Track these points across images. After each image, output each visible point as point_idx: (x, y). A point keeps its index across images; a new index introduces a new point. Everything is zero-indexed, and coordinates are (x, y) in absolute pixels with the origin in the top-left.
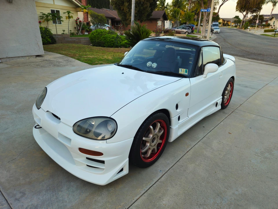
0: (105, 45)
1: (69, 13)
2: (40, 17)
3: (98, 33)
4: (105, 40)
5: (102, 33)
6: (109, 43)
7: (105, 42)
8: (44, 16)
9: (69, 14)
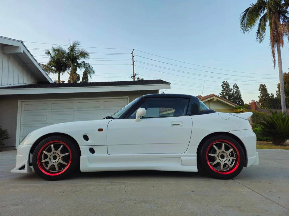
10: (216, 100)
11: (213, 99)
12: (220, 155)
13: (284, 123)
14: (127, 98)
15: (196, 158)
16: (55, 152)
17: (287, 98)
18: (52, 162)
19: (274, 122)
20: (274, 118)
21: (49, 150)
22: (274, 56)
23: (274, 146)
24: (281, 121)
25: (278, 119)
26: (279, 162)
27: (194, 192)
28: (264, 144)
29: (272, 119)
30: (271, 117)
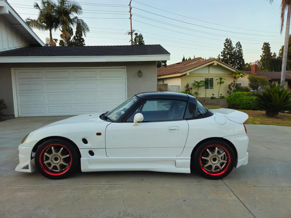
0: (239, 107)
1: (221, 79)
2: (193, 84)
3: (235, 95)
4: (240, 102)
5: (240, 95)
6: (245, 105)
7: (240, 104)
8: (196, 83)
9: (221, 80)
10: (216, 65)
11: (213, 63)
12: (212, 158)
13: (280, 97)
14: (125, 68)
15: (190, 161)
16: (56, 154)
17: (289, 61)
18: (54, 163)
19: (271, 95)
20: (271, 91)
21: (50, 152)
22: (283, 21)
23: (266, 119)
24: (277, 94)
25: (275, 92)
26: (268, 148)
27: (185, 201)
28: (258, 115)
29: (269, 92)
30: (268, 90)
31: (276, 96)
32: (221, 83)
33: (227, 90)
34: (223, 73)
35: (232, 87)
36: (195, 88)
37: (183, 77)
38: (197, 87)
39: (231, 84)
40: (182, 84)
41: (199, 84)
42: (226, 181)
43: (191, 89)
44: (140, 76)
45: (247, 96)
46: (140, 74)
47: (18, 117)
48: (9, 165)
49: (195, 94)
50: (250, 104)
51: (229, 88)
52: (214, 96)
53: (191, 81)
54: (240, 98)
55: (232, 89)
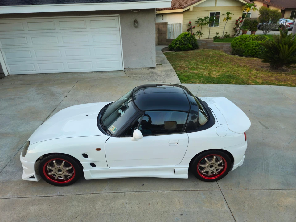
0: (243, 54)
1: (228, 13)
2: (196, 22)
3: (241, 39)
4: (246, 47)
5: (247, 39)
6: (250, 51)
7: (245, 50)
8: (200, 21)
9: (228, 15)
12: (209, 166)
13: (289, 49)
14: (118, 16)
15: (188, 169)
16: (58, 166)
18: (58, 174)
19: (280, 47)
20: (281, 41)
23: (270, 75)
24: (287, 46)
25: (285, 44)
26: (264, 126)
27: (182, 215)
28: (262, 68)
29: (278, 43)
30: (278, 40)
31: (286, 47)
32: (228, 18)
33: (233, 27)
34: (231, 6)
35: (240, 23)
36: (198, 26)
37: (186, 13)
38: (201, 25)
39: (239, 19)
40: (183, 22)
41: (203, 21)
42: (221, 183)
43: (194, 27)
44: (136, 27)
45: (254, 40)
46: (136, 24)
47: (8, 75)
48: (14, 163)
49: (197, 34)
50: (255, 50)
51: (236, 24)
52: (219, 35)
53: (194, 18)
54: (247, 43)
55: (240, 25)
